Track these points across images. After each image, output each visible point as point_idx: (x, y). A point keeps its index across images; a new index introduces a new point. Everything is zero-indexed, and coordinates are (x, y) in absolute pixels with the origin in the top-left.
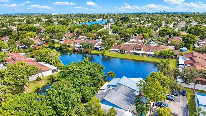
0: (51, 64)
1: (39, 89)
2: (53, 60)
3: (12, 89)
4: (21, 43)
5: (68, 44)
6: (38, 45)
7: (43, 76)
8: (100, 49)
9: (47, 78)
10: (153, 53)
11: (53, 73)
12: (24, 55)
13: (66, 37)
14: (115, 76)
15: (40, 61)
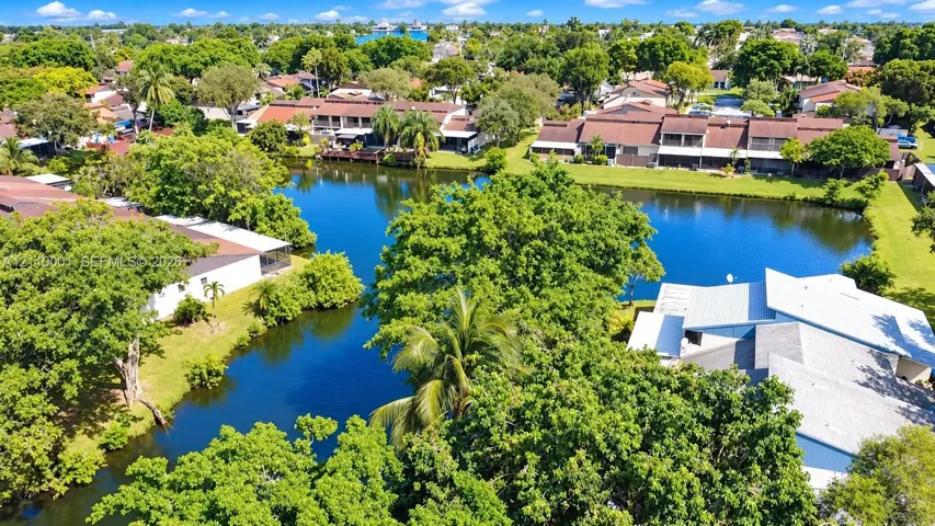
0: (240, 224)
1: (209, 373)
2: (252, 200)
3: (56, 395)
4: (21, 121)
5: (290, 127)
6: (115, 138)
7: (220, 293)
8: (471, 144)
9: (241, 305)
10: (776, 155)
11: (268, 276)
12: (54, 184)
13: (263, 96)
14: (662, 272)
15: (166, 211)
